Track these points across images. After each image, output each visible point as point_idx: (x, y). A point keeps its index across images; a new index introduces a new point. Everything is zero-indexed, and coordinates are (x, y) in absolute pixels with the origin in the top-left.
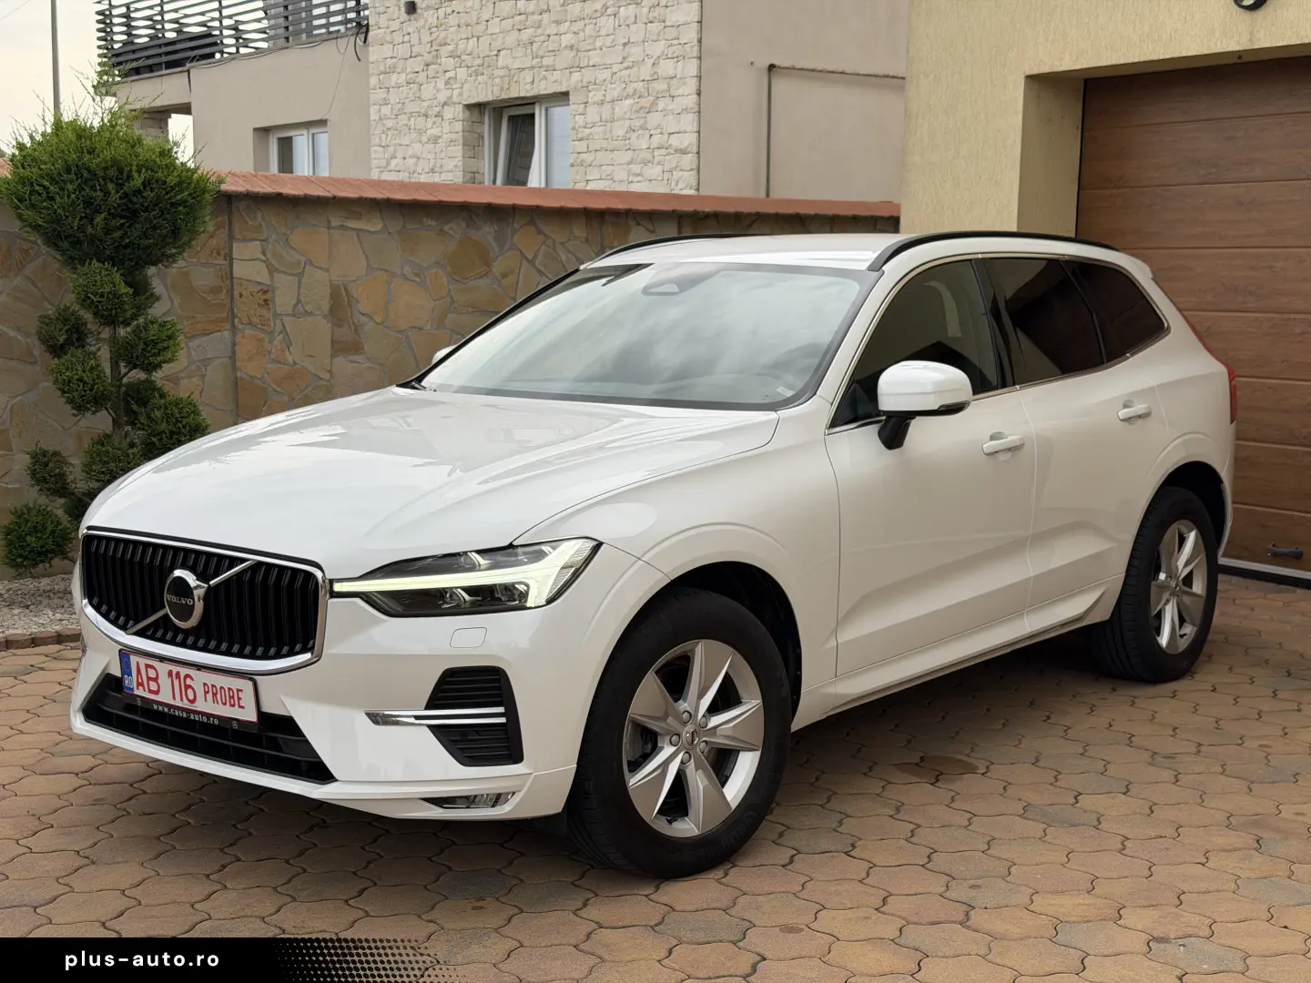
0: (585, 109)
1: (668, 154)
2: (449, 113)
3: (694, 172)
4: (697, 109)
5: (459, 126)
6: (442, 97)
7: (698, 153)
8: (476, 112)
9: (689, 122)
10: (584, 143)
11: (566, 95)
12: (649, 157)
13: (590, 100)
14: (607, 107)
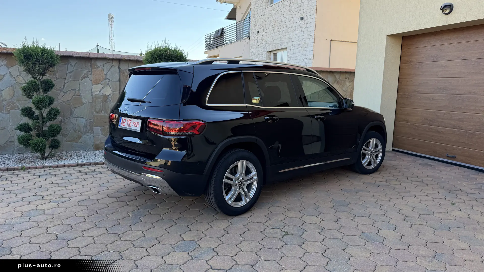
0: (290, 51)
1: (307, 60)
2: (264, 53)
3: (312, 64)
4: (313, 49)
5: (266, 56)
6: (263, 51)
7: (313, 59)
8: (269, 53)
9: (312, 53)
10: (290, 58)
11: (286, 48)
12: (303, 60)
13: (291, 49)
14: (295, 50)
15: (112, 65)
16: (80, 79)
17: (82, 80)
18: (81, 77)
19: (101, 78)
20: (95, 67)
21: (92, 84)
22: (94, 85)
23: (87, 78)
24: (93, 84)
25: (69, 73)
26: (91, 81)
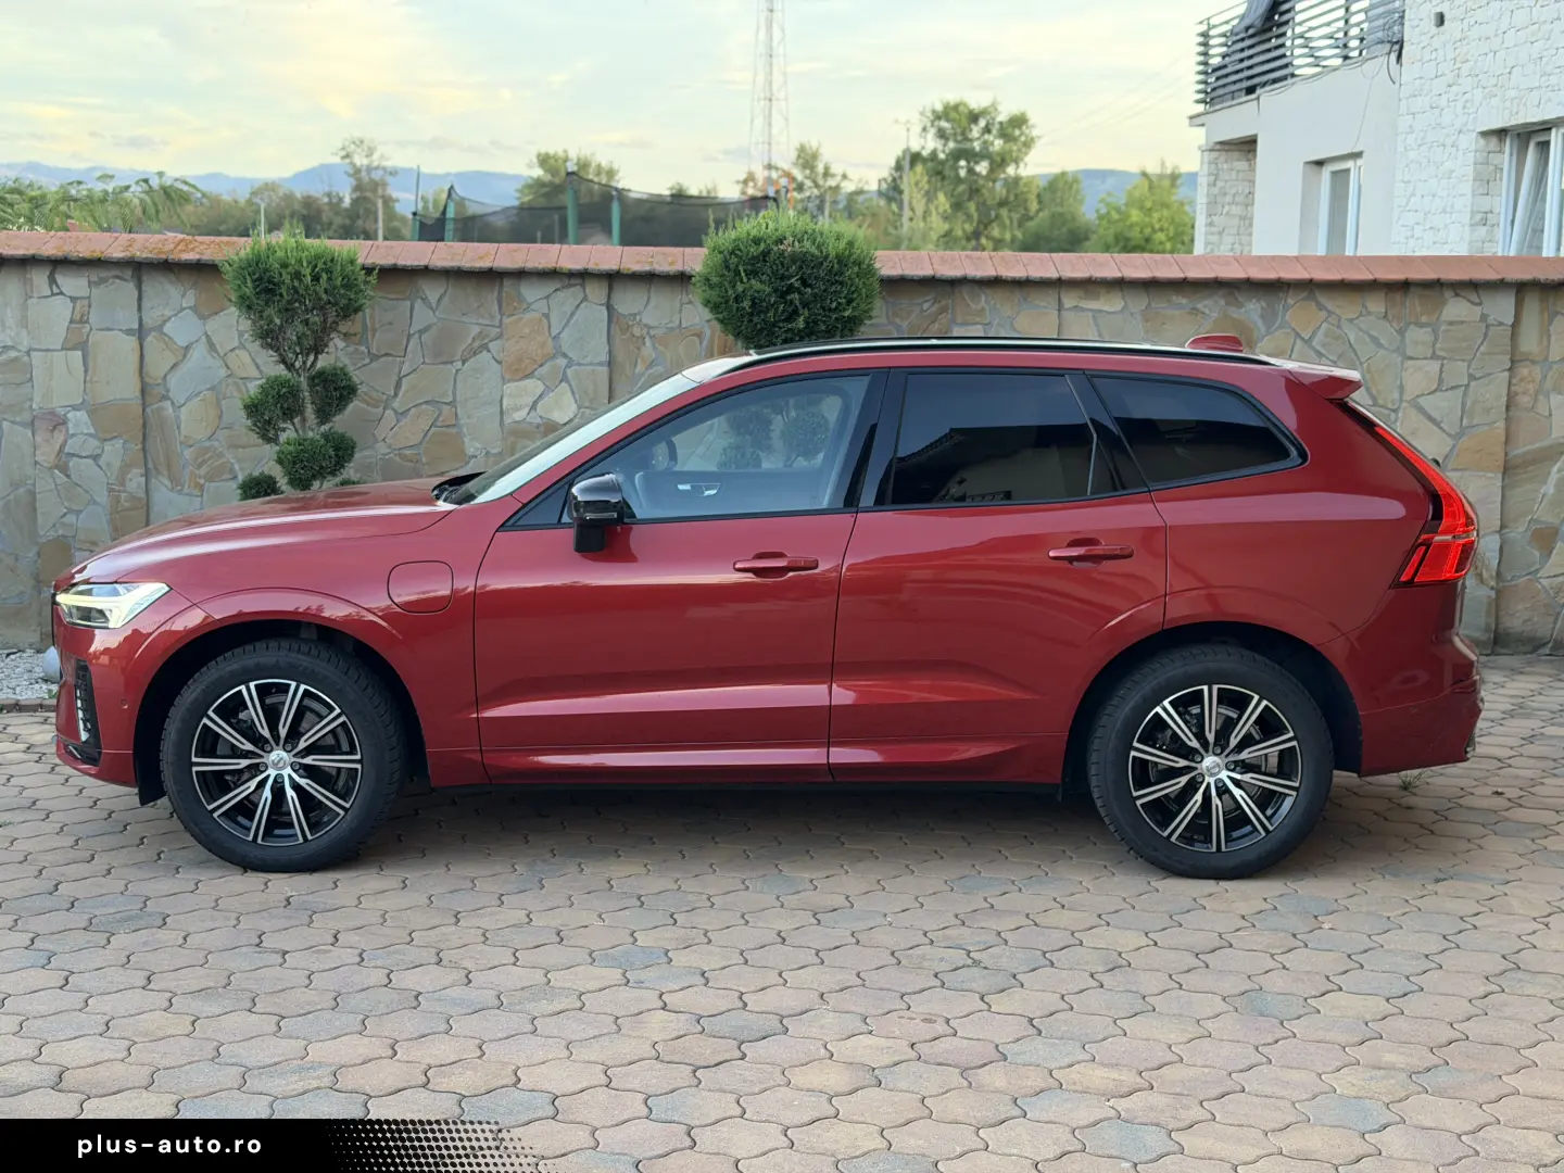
2: (1463, 142)
5: (1472, 158)
6: (1458, 124)
8: (1494, 140)
15: (582, 296)
16: (458, 357)
17: (463, 363)
18: (462, 349)
19: (539, 352)
20: (515, 308)
21: (503, 378)
22: (509, 381)
23: (485, 352)
24: (507, 377)
25: (417, 336)
26: (499, 366)
